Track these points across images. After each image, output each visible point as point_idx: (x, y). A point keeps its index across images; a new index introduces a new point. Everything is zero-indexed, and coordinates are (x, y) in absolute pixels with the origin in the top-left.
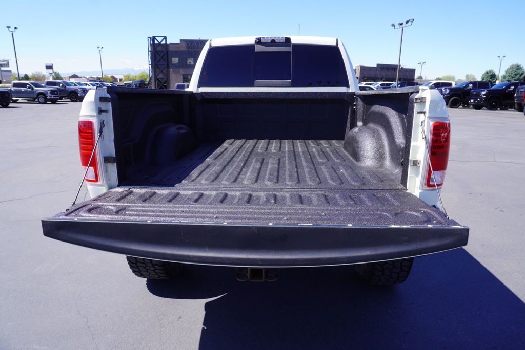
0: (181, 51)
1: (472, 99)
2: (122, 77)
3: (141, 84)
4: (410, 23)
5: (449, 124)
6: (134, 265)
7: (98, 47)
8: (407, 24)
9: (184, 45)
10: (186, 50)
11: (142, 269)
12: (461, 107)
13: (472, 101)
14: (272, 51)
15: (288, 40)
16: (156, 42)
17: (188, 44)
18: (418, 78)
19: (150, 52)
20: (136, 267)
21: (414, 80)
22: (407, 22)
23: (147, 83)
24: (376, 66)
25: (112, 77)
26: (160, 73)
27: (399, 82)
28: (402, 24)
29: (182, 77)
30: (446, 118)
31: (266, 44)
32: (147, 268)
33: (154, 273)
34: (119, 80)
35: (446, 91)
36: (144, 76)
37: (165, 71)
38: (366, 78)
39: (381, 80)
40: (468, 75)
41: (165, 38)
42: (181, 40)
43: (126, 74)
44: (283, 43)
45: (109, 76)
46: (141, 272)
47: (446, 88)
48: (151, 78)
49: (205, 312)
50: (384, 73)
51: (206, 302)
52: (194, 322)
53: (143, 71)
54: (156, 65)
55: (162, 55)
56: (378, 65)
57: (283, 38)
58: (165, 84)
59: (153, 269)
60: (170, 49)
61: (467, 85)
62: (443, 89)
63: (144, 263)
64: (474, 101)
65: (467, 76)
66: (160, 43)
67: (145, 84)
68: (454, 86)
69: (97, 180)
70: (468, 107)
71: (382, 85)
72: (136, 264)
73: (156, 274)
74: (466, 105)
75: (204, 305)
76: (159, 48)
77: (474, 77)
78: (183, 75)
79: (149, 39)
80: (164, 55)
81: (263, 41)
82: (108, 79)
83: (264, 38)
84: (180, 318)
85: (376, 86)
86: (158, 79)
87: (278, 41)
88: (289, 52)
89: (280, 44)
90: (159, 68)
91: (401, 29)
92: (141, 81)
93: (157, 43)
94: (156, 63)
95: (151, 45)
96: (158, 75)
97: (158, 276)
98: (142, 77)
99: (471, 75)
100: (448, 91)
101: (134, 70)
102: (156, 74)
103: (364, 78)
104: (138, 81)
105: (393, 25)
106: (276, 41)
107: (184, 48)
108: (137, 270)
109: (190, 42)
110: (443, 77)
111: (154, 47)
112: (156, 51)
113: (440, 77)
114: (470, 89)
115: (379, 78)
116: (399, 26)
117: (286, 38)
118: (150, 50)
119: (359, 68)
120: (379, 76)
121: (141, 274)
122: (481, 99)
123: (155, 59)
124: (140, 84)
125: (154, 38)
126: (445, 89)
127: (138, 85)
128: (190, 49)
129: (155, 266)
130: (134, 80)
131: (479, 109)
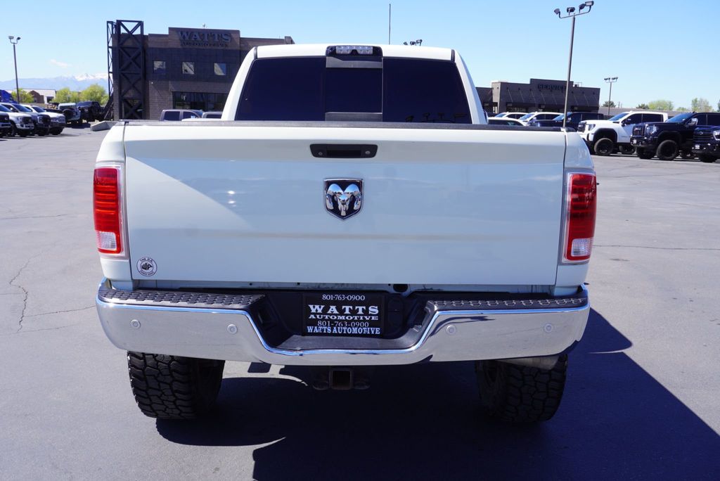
0: (171, 49)
1: (698, 143)
2: (52, 94)
3: (92, 107)
4: (586, 9)
5: (595, 177)
6: (143, 394)
7: (11, 38)
8: (582, 11)
9: (177, 37)
10: (180, 47)
11: (154, 399)
12: (679, 157)
13: (697, 147)
14: (352, 67)
15: (377, 51)
16: (123, 31)
17: (184, 37)
18: (606, 105)
19: (110, 50)
20: (146, 396)
21: (597, 108)
22: (582, 7)
23: (104, 106)
24: (528, 82)
25: (33, 93)
26: (130, 89)
27: (569, 113)
28: (572, 10)
29: (171, 97)
30: (590, 170)
31: (343, 57)
32: (164, 397)
33: (173, 407)
34: (45, 100)
35: (651, 129)
36: (96, 93)
37: (139, 85)
38: (511, 105)
39: (539, 107)
40: (696, 100)
41: (140, 24)
42: (171, 29)
43: (60, 88)
44: (369, 55)
45: (28, 91)
46: (153, 405)
47: (652, 125)
48: (111, 98)
49: (253, 462)
50: (543, 95)
51: (255, 449)
52: (240, 474)
53: (94, 83)
54: (124, 75)
55: (133, 56)
56: (532, 80)
57: (369, 47)
58: (139, 110)
59: (172, 398)
60: (150, 45)
61: (689, 119)
62: (647, 125)
63: (159, 390)
64: (701, 148)
65: (695, 102)
66: (130, 33)
67: (100, 109)
68: (666, 119)
69: (119, 251)
70: (691, 159)
71: (538, 117)
72: (145, 391)
73: (177, 407)
74: (688, 155)
75: (252, 453)
76: (129, 43)
77: (708, 103)
78: (174, 93)
79: (110, 25)
80: (139, 54)
81: (338, 51)
82: (25, 96)
83: (340, 46)
84: (217, 469)
85: (528, 120)
86: (126, 101)
87: (362, 53)
88: (379, 70)
89: (365, 57)
90: (127, 79)
91: (571, 19)
92: (93, 103)
93: (126, 32)
94: (122, 70)
95: (112, 35)
96: (126, 92)
97: (178, 412)
98: (92, 95)
99: (701, 100)
100: (655, 129)
101: (76, 82)
102: (123, 91)
103: (507, 103)
104: (87, 103)
105: (558, 12)
106: (359, 52)
107: (176, 43)
108: (147, 402)
109: (187, 33)
110: (652, 104)
111: (119, 40)
112: (123, 48)
113: (646, 103)
114: (694, 126)
115: (533, 105)
116: (567, 14)
117: (374, 47)
118: (111, 45)
119: (499, 86)
120: (535, 101)
121: (152, 408)
122: (714, 143)
123: (121, 65)
124: (90, 109)
125: (119, 23)
126: (649, 125)
127: (86, 110)
128: (187, 46)
129: (176, 394)
130: (76, 101)
131: (711, 162)
